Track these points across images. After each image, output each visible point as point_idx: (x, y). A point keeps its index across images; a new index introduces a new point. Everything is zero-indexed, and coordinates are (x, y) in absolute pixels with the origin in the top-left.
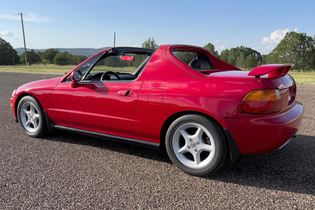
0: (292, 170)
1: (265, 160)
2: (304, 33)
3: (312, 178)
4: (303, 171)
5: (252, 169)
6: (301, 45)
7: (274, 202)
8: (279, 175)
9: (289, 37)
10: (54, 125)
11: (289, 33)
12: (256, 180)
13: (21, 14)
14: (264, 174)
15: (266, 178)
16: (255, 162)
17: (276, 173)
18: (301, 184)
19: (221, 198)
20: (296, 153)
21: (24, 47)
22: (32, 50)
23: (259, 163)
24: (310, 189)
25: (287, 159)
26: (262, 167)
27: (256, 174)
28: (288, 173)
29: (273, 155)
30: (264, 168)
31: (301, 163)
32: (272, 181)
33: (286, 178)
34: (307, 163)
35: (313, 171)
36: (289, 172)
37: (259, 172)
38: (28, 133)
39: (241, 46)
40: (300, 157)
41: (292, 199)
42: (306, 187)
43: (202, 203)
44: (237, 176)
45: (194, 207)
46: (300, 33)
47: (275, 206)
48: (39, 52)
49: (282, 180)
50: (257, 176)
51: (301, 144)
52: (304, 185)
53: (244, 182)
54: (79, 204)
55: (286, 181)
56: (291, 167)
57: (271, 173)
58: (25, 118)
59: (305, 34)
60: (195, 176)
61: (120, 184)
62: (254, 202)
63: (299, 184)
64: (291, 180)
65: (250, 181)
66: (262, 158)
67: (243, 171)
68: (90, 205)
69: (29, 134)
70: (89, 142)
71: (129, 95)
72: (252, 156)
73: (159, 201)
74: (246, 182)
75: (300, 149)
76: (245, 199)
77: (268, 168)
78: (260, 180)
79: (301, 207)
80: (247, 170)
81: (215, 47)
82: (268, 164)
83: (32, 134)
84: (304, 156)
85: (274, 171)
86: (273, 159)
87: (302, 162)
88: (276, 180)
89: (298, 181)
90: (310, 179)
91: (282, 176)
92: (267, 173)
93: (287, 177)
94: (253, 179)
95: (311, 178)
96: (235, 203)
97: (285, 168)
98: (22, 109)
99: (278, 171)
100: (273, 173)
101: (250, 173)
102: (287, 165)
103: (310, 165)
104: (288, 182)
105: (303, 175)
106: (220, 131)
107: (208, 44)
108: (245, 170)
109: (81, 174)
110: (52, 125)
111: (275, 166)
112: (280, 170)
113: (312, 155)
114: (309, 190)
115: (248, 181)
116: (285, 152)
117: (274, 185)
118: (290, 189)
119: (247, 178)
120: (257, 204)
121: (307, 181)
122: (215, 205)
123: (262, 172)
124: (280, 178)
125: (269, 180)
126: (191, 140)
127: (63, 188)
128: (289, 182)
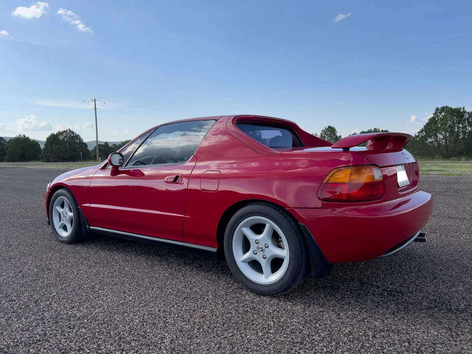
0: (416, 291)
1: (377, 275)
2: (462, 108)
3: (447, 302)
4: (433, 291)
5: (353, 287)
6: (459, 124)
7: (374, 336)
8: (393, 297)
9: (441, 113)
10: (90, 226)
11: (440, 108)
12: (356, 303)
13: (95, 100)
14: (370, 296)
15: (373, 301)
16: (360, 278)
17: (390, 295)
18: (426, 310)
19: (292, 328)
20: (429, 266)
21: (96, 140)
22: (106, 143)
23: (368, 279)
24: (439, 318)
25: (413, 274)
26: (370, 285)
27: (359, 294)
28: (409, 294)
29: (391, 268)
30: (372, 286)
31: (433, 280)
32: (380, 305)
33: (403, 302)
34: (443, 281)
35: (449, 292)
36: (412, 292)
37: (365, 291)
38: (59, 238)
39: (375, 129)
40: (433, 272)
41: (404, 332)
42: (432, 316)
43: (261, 334)
44: (328, 297)
45: (247, 339)
46: (455, 107)
47: (375, 342)
48: (114, 145)
49: (396, 304)
50: (358, 298)
51: (440, 253)
52: (431, 312)
53: (336, 305)
54: (84, 330)
55: (403, 305)
56: (415, 286)
57: (382, 295)
58: (58, 218)
59: (464, 108)
60: (264, 295)
61: (152, 305)
62: (342, 336)
63: (422, 310)
64: (412, 304)
65: (346, 304)
66: (373, 272)
67: (340, 290)
68: (98, 332)
69: (61, 239)
70: (135, 249)
71: (177, 181)
72: (359, 270)
73: (199, 329)
74: (338, 305)
75: (437, 260)
76: (329, 331)
77: (378, 287)
78: (361, 303)
79: (417, 345)
80: (347, 289)
81: (337, 130)
82: (381, 281)
83: (65, 239)
84: (441, 270)
85: (387, 292)
86: (390, 274)
87: (435, 278)
88: (387, 304)
89: (422, 306)
90: (442, 304)
91: (398, 299)
92: (375, 293)
93: (406, 300)
94: (352, 301)
95: (445, 303)
96: (313, 336)
97: (406, 287)
98: (55, 207)
99: (393, 291)
100: (386, 294)
101: (349, 293)
102: (411, 283)
103: (448, 283)
104: (405, 308)
105: (432, 298)
106: (295, 227)
107: (327, 127)
108: (342, 289)
109: (106, 290)
110: (88, 227)
111: (391, 284)
112: (398, 289)
113: (453, 268)
114: (437, 320)
115: (343, 304)
116: (411, 265)
117: (382, 312)
118: (405, 317)
119: (343, 300)
120: (346, 338)
121: (436, 307)
122: (280, 337)
123: (368, 292)
124: (394, 302)
125: (376, 304)
126: (257, 242)
127: (72, 309)
128: (407, 308)
